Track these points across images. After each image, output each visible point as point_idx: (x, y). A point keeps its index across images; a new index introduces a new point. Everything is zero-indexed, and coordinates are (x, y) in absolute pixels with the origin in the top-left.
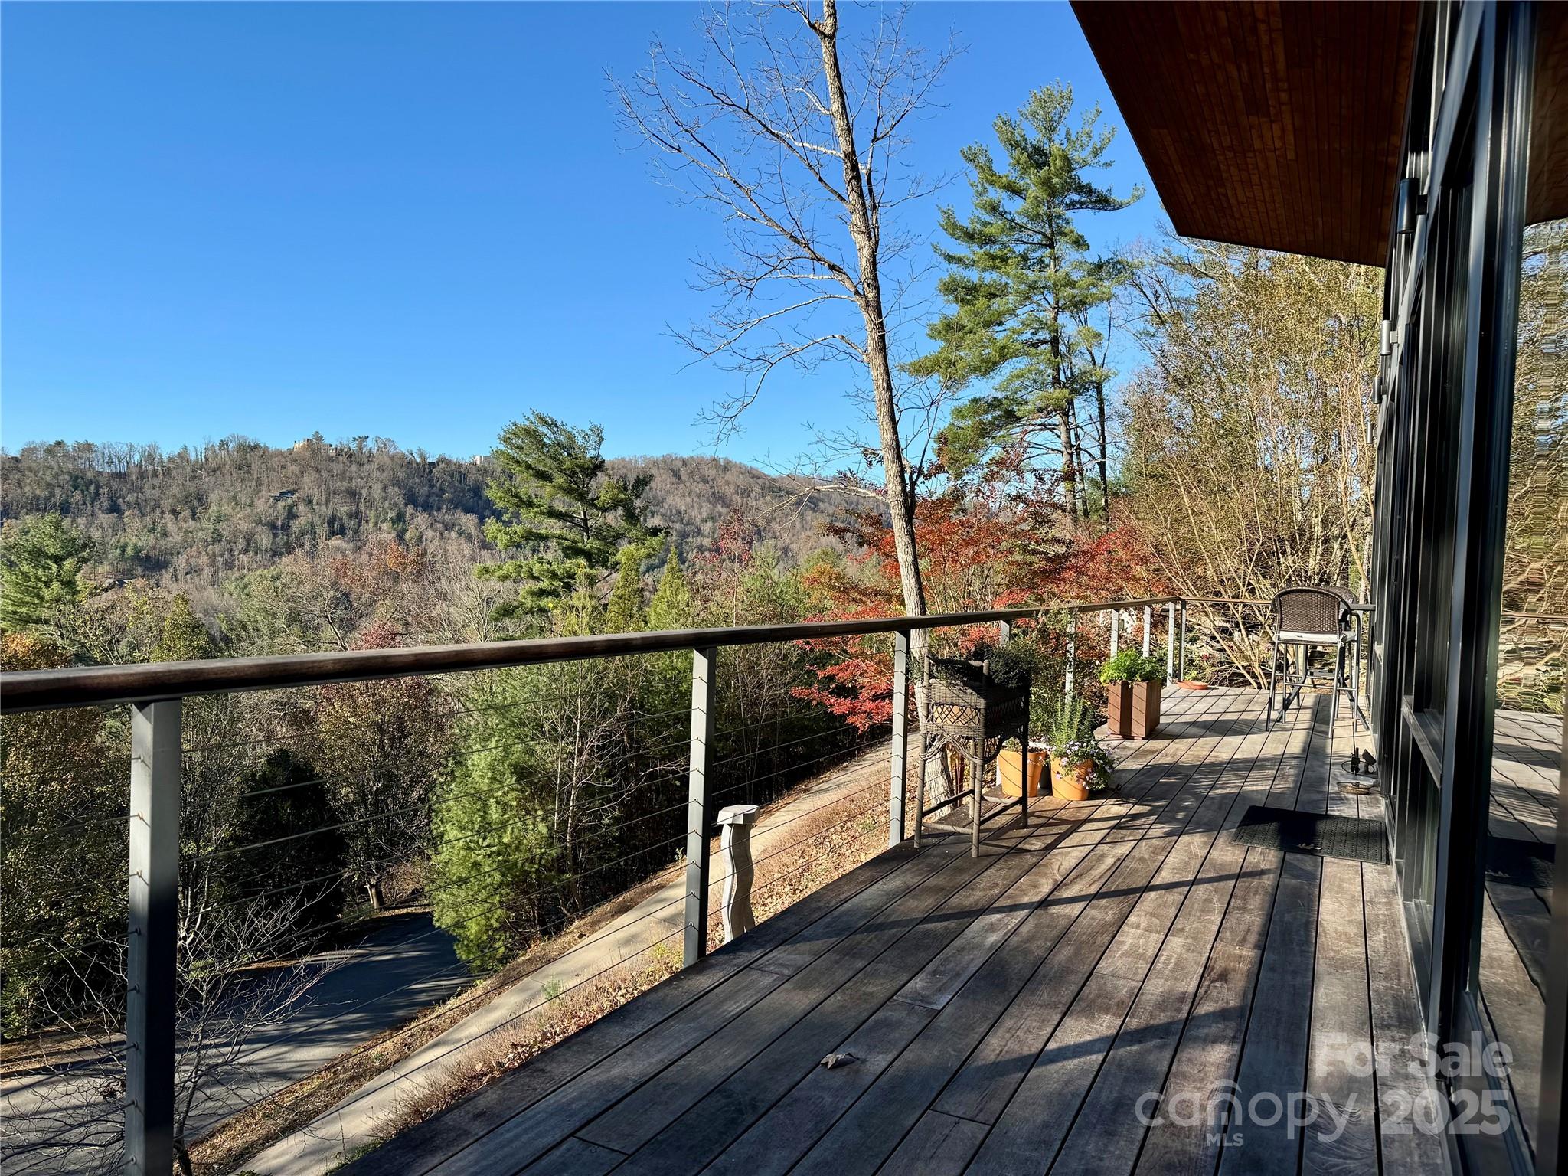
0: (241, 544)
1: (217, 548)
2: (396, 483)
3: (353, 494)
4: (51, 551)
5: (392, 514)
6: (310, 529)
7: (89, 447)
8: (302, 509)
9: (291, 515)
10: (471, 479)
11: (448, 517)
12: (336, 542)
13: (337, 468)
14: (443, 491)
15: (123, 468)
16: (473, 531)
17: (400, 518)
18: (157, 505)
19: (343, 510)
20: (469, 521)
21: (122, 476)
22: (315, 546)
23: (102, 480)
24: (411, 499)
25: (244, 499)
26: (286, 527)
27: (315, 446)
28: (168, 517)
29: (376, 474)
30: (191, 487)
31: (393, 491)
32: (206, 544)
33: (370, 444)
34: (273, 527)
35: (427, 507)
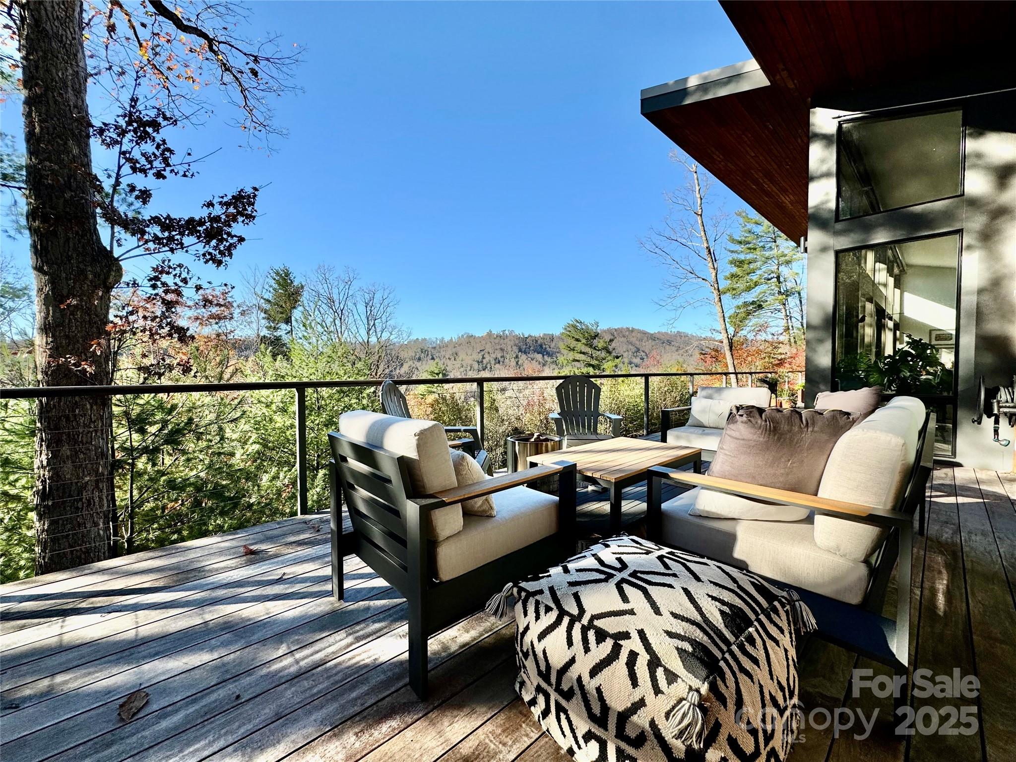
0: (469, 368)
1: (462, 369)
2: (515, 345)
3: (502, 350)
4: (436, 372)
5: (514, 356)
6: (490, 362)
7: (425, 339)
8: (486, 356)
9: (483, 358)
10: (539, 342)
11: (532, 356)
12: (497, 365)
13: (497, 341)
14: (530, 347)
15: (435, 345)
16: (541, 360)
17: (517, 357)
18: (444, 357)
19: (499, 356)
20: (539, 357)
21: (435, 348)
22: (491, 368)
23: (429, 350)
24: (520, 350)
25: (469, 353)
26: (482, 362)
27: (490, 334)
28: (448, 360)
29: (509, 342)
30: (454, 350)
31: (514, 348)
32: (459, 368)
33: (507, 332)
34: (478, 362)
35: (525, 353)
